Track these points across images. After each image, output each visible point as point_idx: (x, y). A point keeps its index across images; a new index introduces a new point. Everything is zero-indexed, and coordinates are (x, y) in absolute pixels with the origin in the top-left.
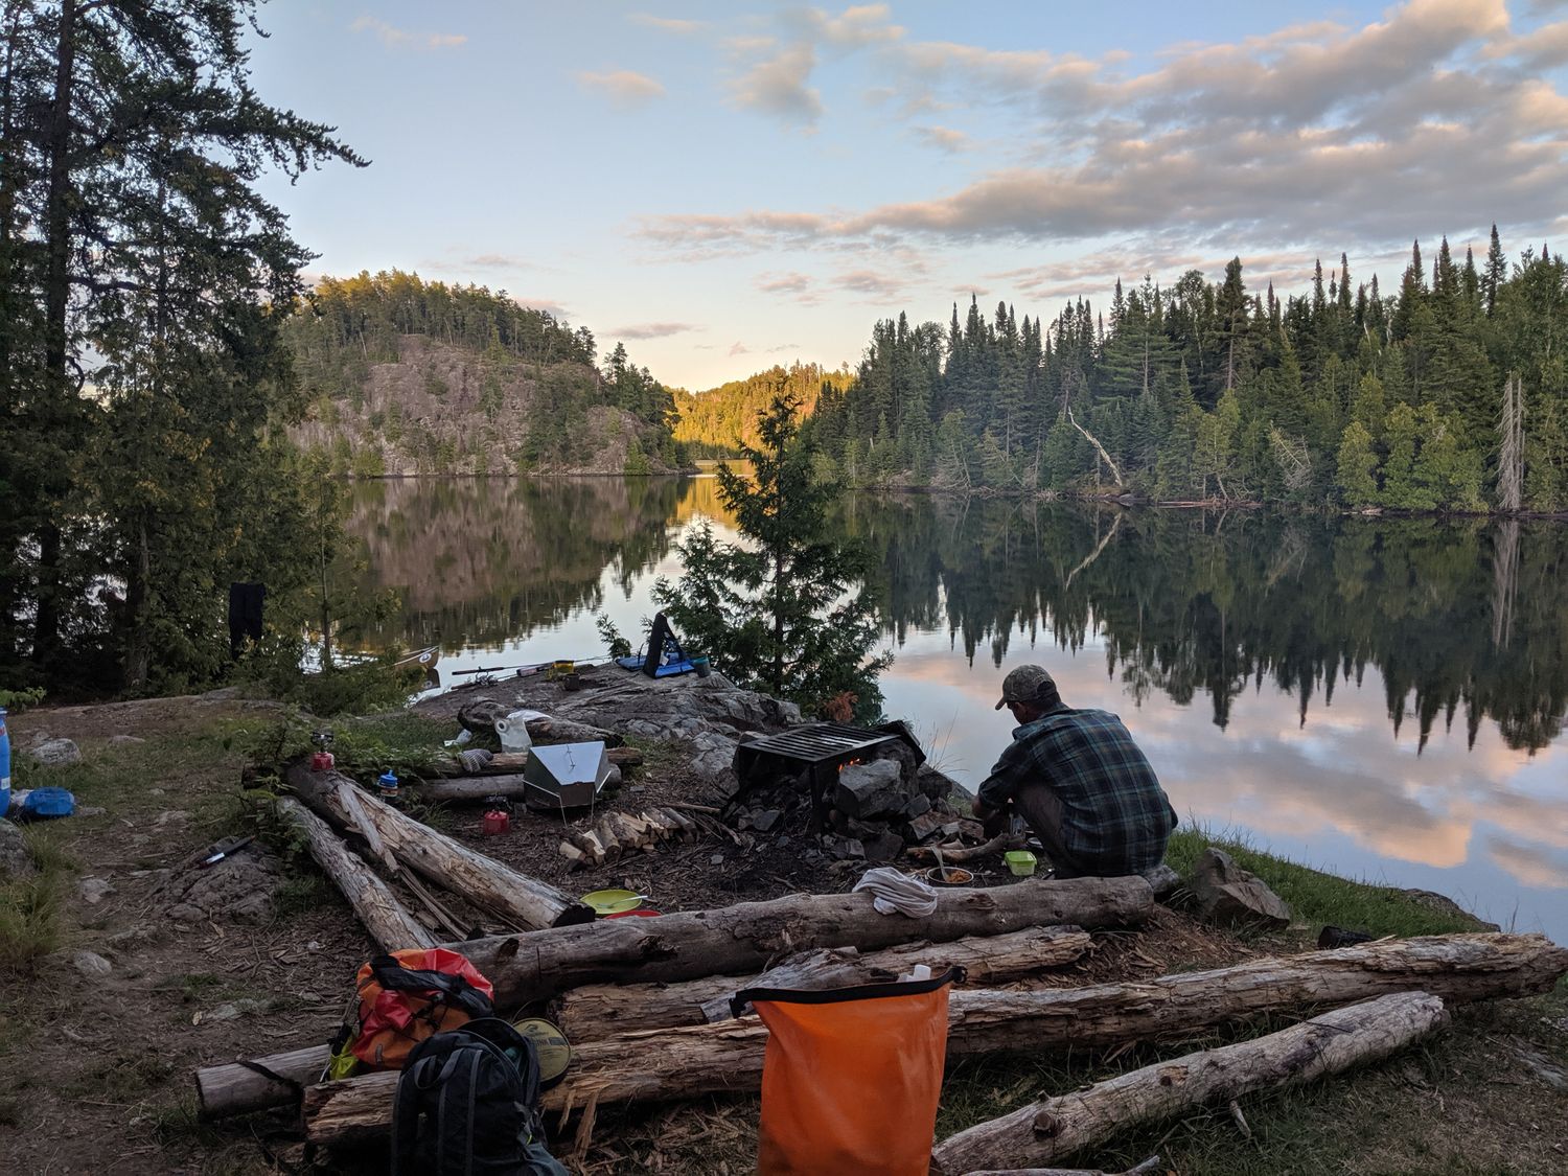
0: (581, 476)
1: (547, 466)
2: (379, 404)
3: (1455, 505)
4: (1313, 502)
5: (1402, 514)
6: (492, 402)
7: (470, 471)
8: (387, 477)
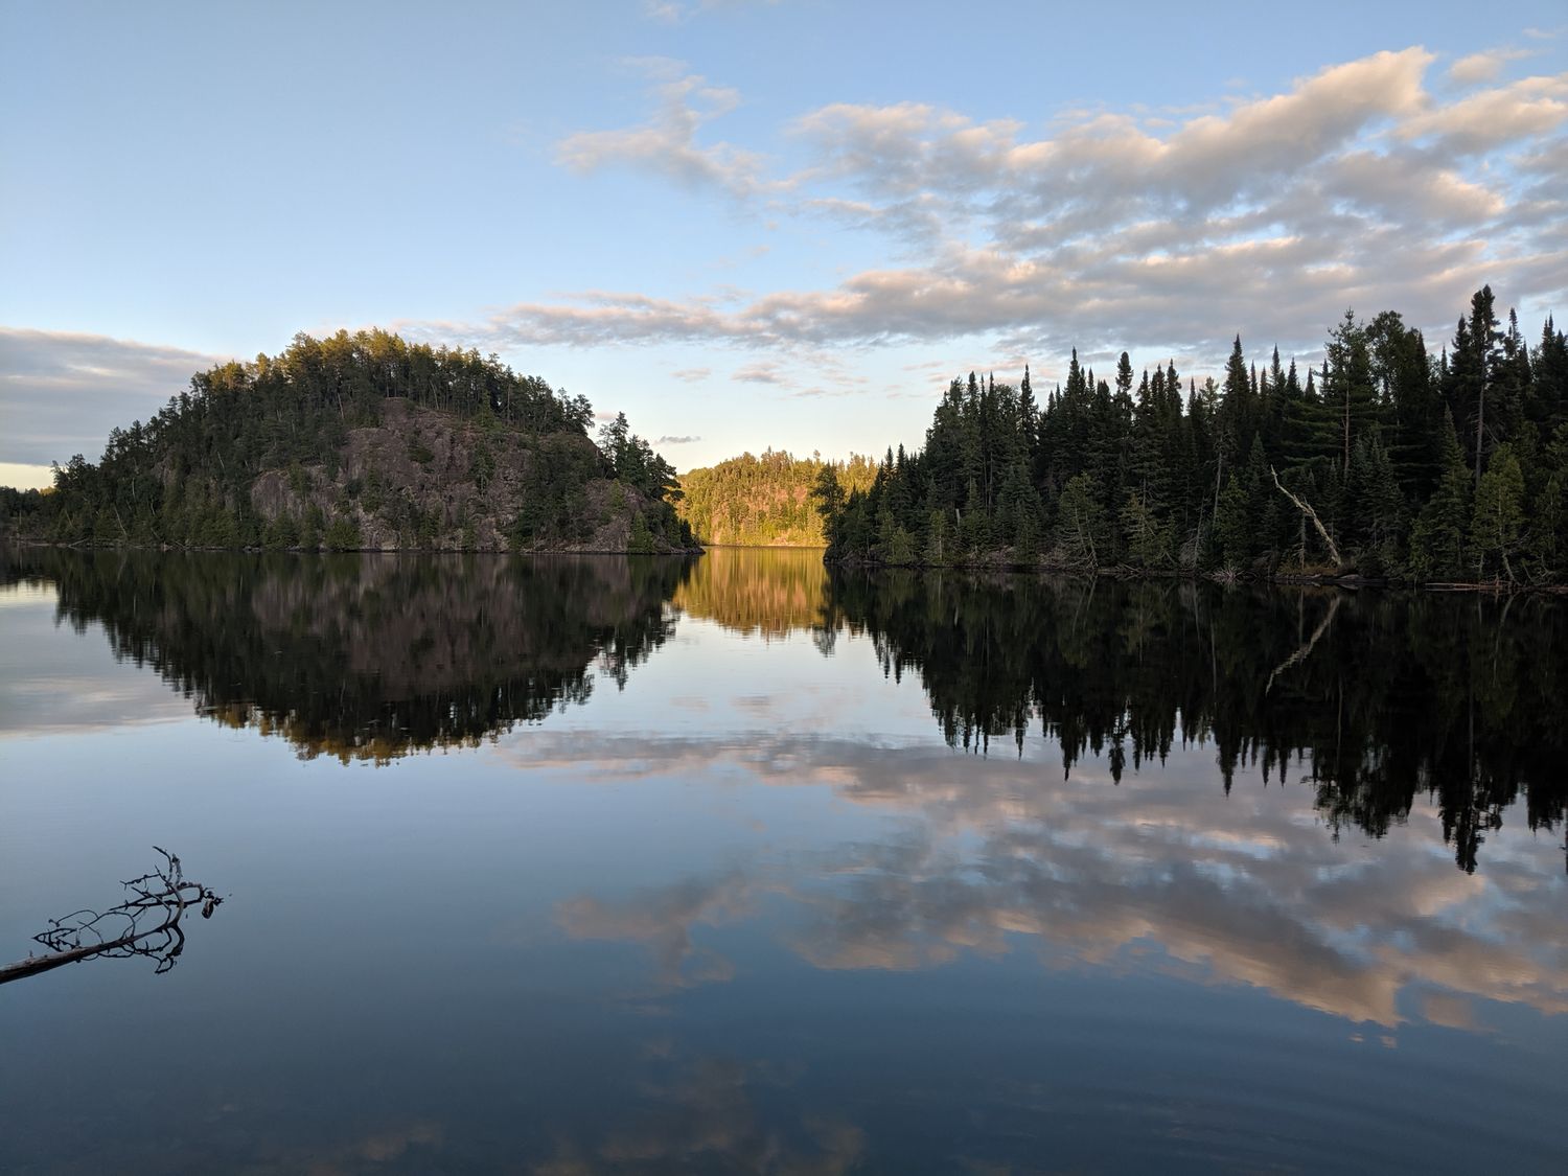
0: (580, 553)
1: (543, 542)
2: (357, 472)
6: (480, 473)
7: (457, 546)
8: (363, 551)
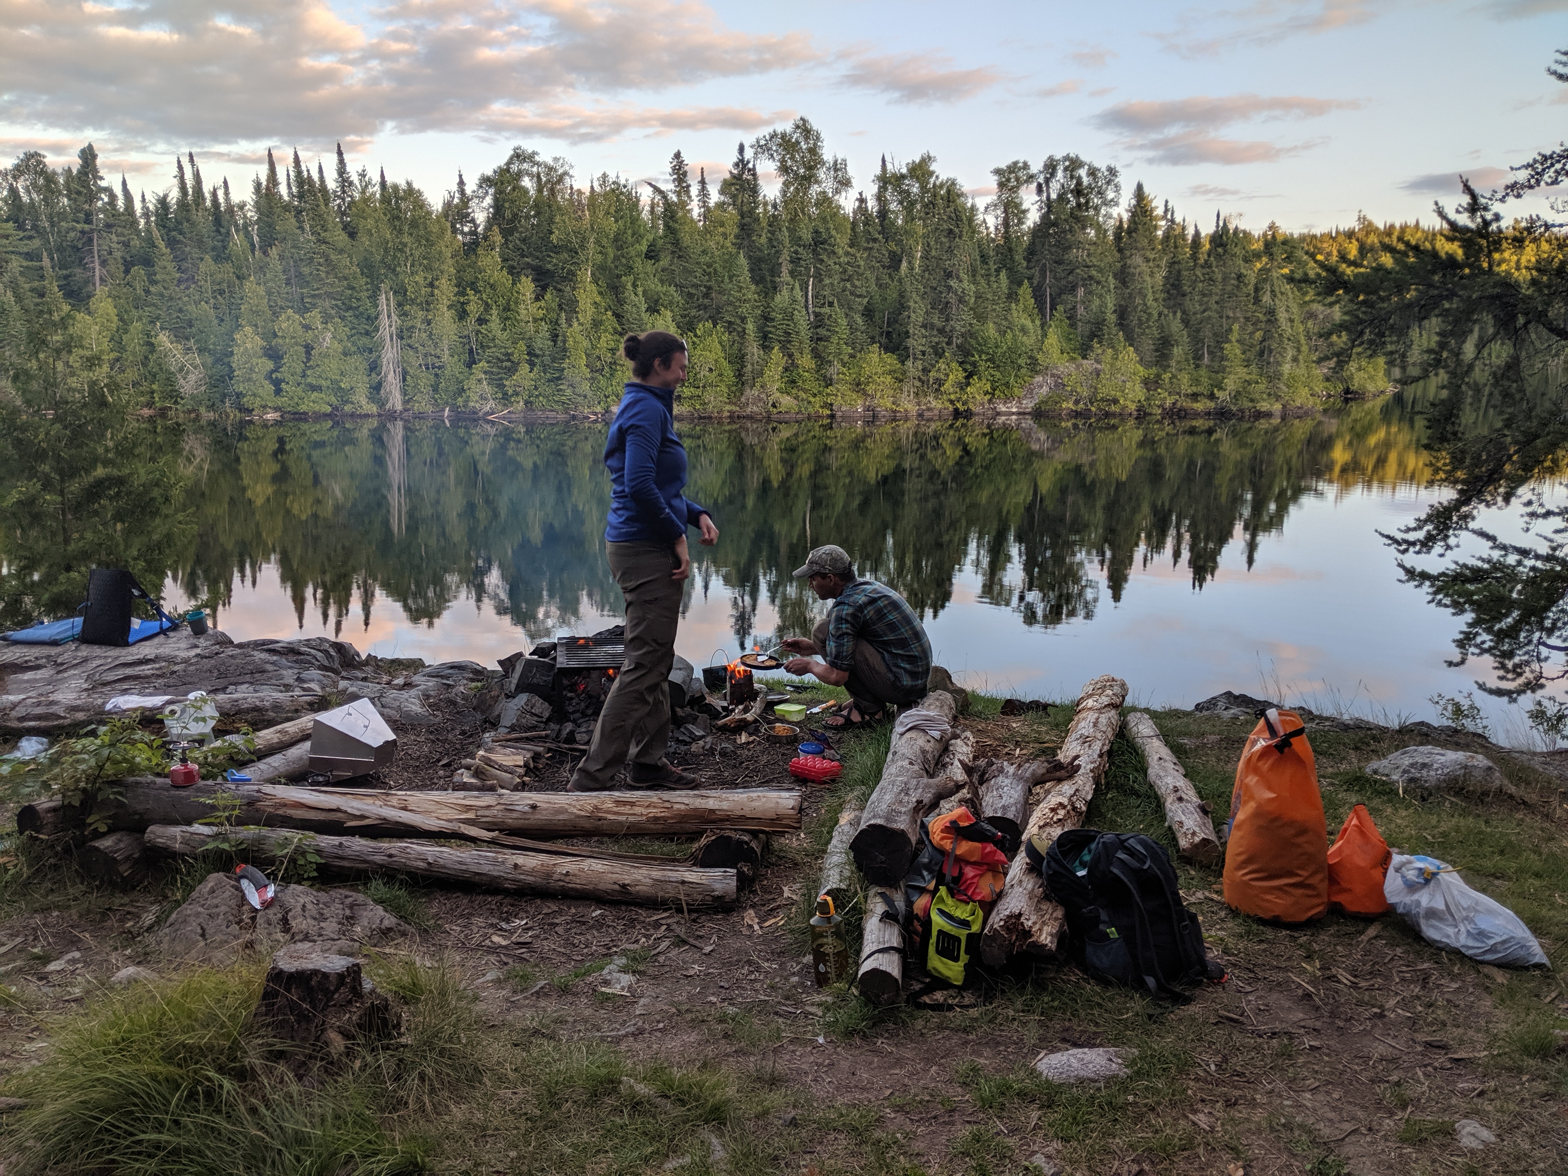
3: (348, 408)
4: (212, 407)
5: (301, 417)
